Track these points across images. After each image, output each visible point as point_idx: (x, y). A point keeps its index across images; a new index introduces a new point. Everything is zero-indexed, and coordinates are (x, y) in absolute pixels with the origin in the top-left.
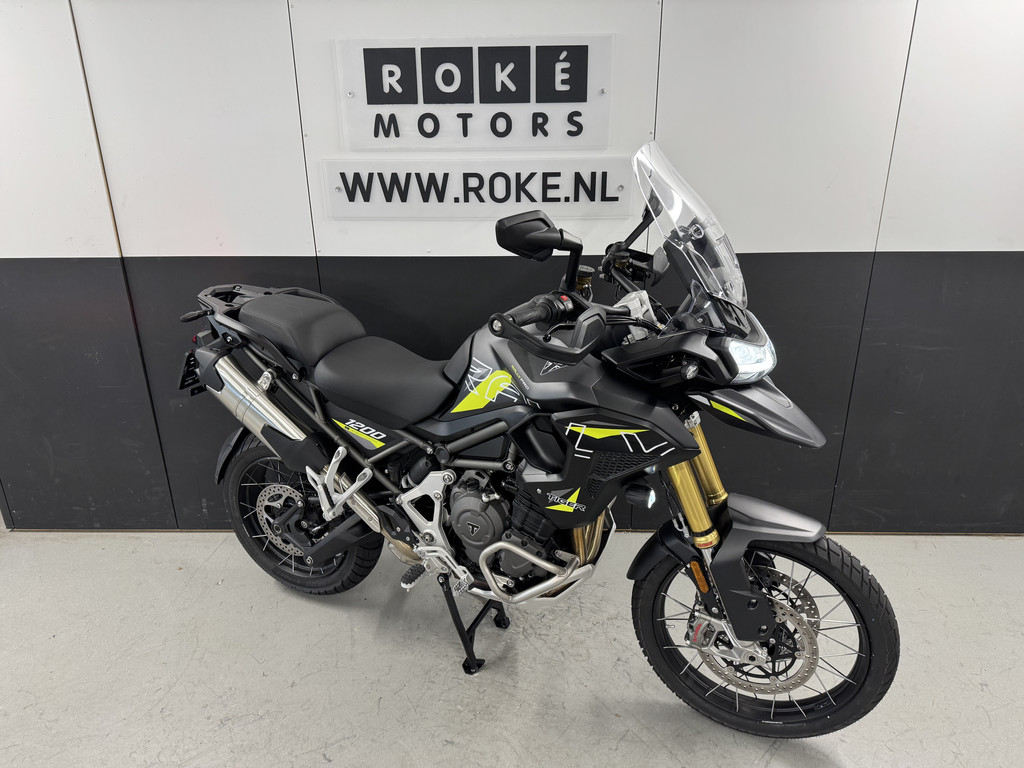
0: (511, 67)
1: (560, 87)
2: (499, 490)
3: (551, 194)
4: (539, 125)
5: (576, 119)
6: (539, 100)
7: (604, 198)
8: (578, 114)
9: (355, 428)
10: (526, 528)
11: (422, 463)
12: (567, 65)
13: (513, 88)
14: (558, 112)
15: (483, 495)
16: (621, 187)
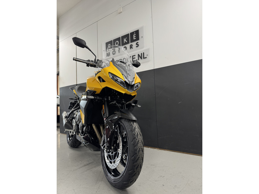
0: (126, 38)
1: (134, 39)
3: (134, 60)
4: (131, 47)
5: (137, 44)
6: (131, 43)
7: (144, 58)
8: (138, 43)
12: (135, 34)
13: (126, 41)
14: (134, 44)
16: (147, 55)
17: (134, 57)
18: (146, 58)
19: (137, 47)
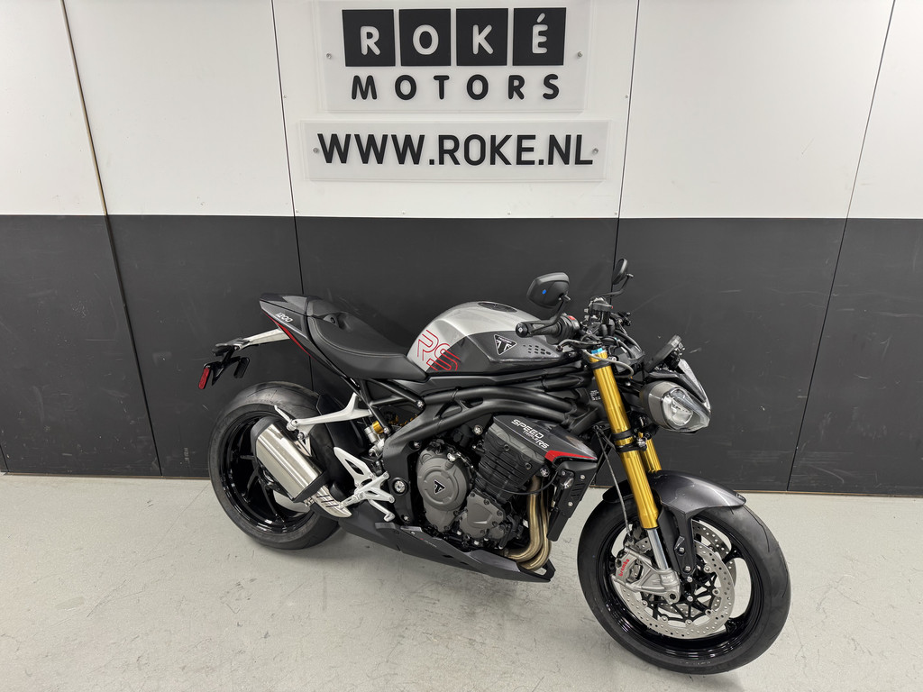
0: (488, 29)
1: (537, 50)
3: (526, 156)
4: (515, 87)
5: (552, 82)
6: (514, 64)
7: (578, 161)
8: (555, 77)
12: (544, 28)
13: (489, 50)
14: (534, 76)
16: (596, 150)
17: (526, 144)
18: (590, 162)
19: (546, 96)
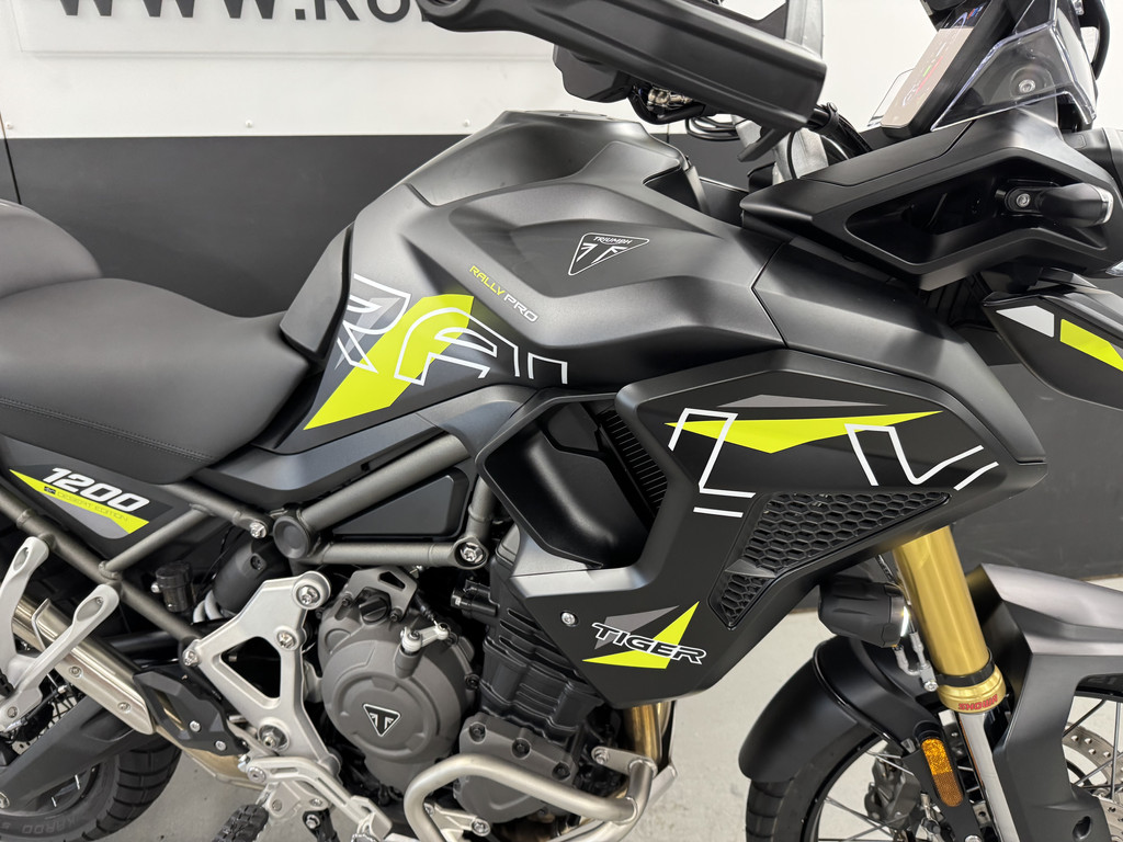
2: (447, 615)
9: (68, 488)
10: (521, 706)
11: (242, 560)
15: (405, 634)
